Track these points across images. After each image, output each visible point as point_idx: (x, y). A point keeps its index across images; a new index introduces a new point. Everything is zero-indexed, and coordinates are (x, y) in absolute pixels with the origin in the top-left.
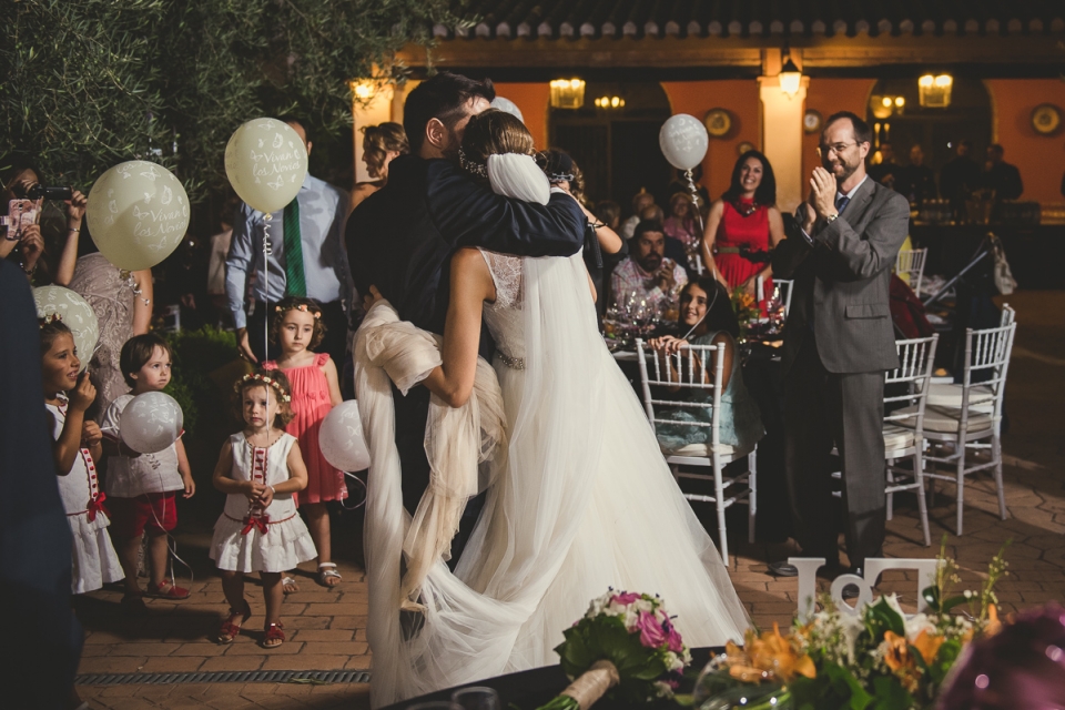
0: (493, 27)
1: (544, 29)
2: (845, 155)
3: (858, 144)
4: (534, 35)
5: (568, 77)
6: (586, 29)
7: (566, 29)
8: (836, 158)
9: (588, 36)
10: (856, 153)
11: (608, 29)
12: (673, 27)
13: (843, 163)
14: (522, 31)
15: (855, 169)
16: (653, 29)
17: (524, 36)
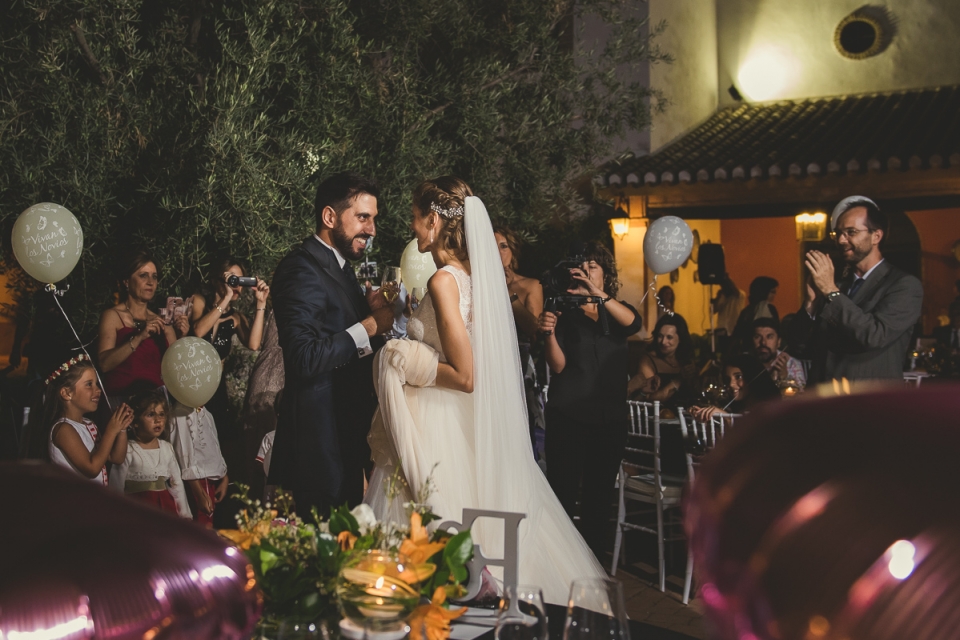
0: (729, 171)
1: (774, 170)
2: (856, 240)
3: (870, 231)
4: (765, 176)
5: (812, 211)
6: (812, 168)
7: (795, 169)
8: (847, 241)
9: (814, 174)
10: (868, 239)
11: (833, 167)
12: (895, 161)
13: (853, 247)
14: (754, 173)
15: (866, 254)
16: (876, 165)
17: (756, 177)
